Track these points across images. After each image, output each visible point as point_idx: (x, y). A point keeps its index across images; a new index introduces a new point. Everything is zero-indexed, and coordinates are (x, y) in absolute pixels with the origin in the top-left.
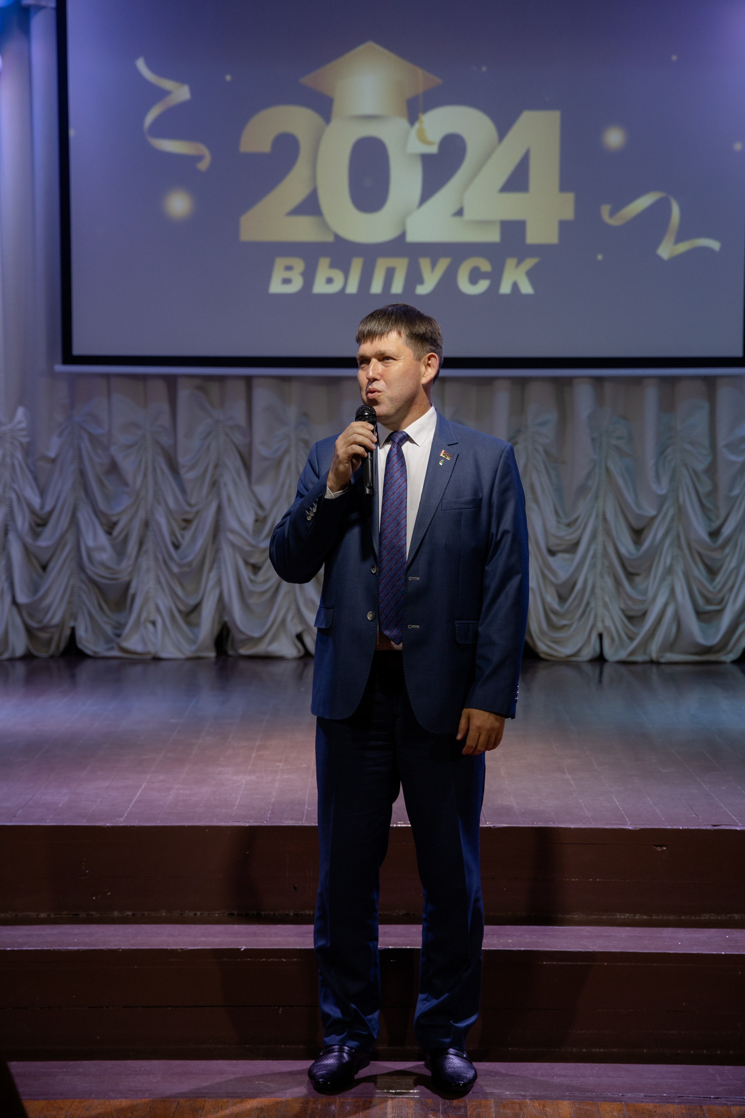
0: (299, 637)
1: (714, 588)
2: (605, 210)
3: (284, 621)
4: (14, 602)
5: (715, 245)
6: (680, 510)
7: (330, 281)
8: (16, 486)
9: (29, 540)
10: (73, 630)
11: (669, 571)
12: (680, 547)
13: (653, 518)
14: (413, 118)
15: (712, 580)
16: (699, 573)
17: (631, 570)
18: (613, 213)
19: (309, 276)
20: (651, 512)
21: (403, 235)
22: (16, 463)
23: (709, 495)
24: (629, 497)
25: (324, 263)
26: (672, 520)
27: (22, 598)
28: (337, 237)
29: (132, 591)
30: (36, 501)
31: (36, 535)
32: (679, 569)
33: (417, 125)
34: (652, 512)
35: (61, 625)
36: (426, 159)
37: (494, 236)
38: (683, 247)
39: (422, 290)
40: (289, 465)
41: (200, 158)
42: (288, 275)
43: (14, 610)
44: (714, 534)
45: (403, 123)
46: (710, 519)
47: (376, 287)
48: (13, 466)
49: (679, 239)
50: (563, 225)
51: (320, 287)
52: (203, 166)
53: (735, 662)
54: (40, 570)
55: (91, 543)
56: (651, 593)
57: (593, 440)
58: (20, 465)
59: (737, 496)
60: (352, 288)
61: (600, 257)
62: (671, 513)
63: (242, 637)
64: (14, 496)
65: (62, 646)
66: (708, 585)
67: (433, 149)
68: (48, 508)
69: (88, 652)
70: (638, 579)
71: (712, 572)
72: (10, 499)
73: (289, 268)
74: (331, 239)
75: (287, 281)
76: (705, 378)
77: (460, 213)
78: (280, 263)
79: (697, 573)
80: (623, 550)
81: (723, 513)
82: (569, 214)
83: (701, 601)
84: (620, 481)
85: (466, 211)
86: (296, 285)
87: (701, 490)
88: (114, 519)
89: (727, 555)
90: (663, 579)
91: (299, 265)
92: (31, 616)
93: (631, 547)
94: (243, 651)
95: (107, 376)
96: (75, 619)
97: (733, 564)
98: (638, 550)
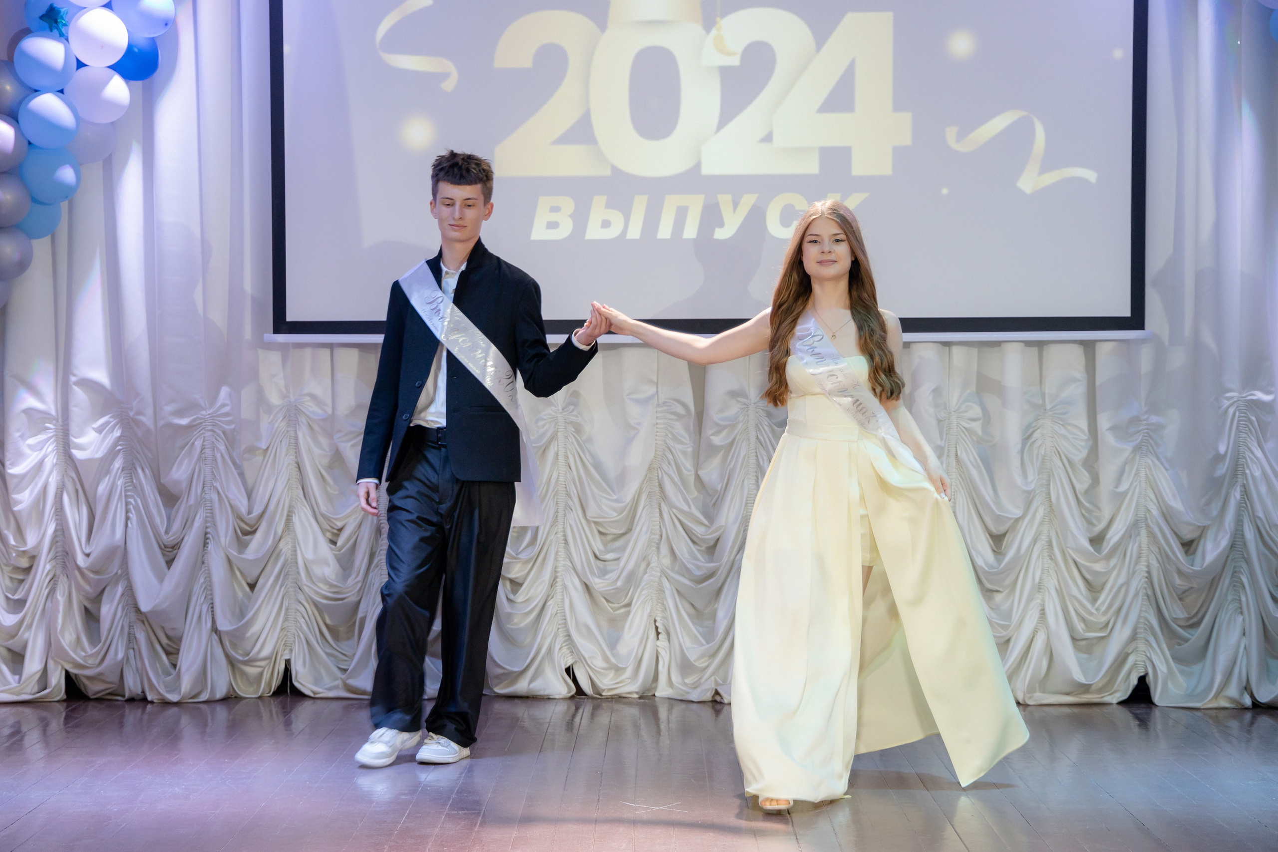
0: (569, 671)
1: (1097, 609)
2: (951, 133)
3: (550, 651)
4: (215, 630)
5: (1091, 176)
6: (1052, 510)
7: (606, 224)
8: (218, 485)
9: (233, 553)
10: (288, 662)
11: (1039, 587)
12: (1052, 557)
13: (1017, 520)
14: (709, 24)
15: (1094, 600)
16: (1078, 590)
17: (989, 586)
18: (960, 137)
19: (580, 218)
20: (1014, 511)
21: (698, 166)
22: (218, 456)
23: (1087, 492)
24: (987, 494)
25: (599, 201)
26: (1041, 523)
27: (224, 625)
28: (615, 169)
29: (360, 615)
30: (242, 504)
31: (242, 546)
32: (1051, 583)
33: (714, 32)
34: (1018, 513)
35: (273, 658)
36: (725, 73)
37: (811, 166)
38: (1050, 178)
39: (721, 234)
40: (557, 455)
41: (445, 76)
42: (554, 217)
43: (215, 637)
44: (1097, 541)
45: (698, 29)
46: (1090, 523)
47: (665, 231)
48: (215, 460)
49: (1045, 168)
50: (899, 153)
51: (594, 232)
52: (449, 86)
53: (1122, 703)
54: (247, 589)
55: (310, 555)
56: (1015, 617)
57: (939, 421)
58: (222, 456)
59: (1125, 493)
60: (634, 233)
61: (945, 191)
62: (1041, 512)
63: (500, 671)
64: (215, 497)
65: (275, 685)
66: (1089, 606)
67: (735, 61)
68: (256, 512)
69: (307, 692)
70: (998, 598)
71: (1093, 588)
72: (211, 501)
73: (555, 209)
74: (608, 172)
75: (553, 225)
76: (1082, 343)
77: (768, 138)
78: (544, 203)
79: (1075, 592)
80: (980, 562)
81: (1106, 514)
82: (905, 138)
83: (1080, 626)
84: (974, 473)
85: (775, 136)
86: (565, 230)
87: (1078, 486)
88: (339, 524)
89: (1115, 567)
90: (1030, 599)
91: (568, 205)
92: (234, 646)
93: (990, 557)
94: (499, 690)
95: (331, 346)
96: (291, 650)
97: (1121, 581)
98: (999, 562)
